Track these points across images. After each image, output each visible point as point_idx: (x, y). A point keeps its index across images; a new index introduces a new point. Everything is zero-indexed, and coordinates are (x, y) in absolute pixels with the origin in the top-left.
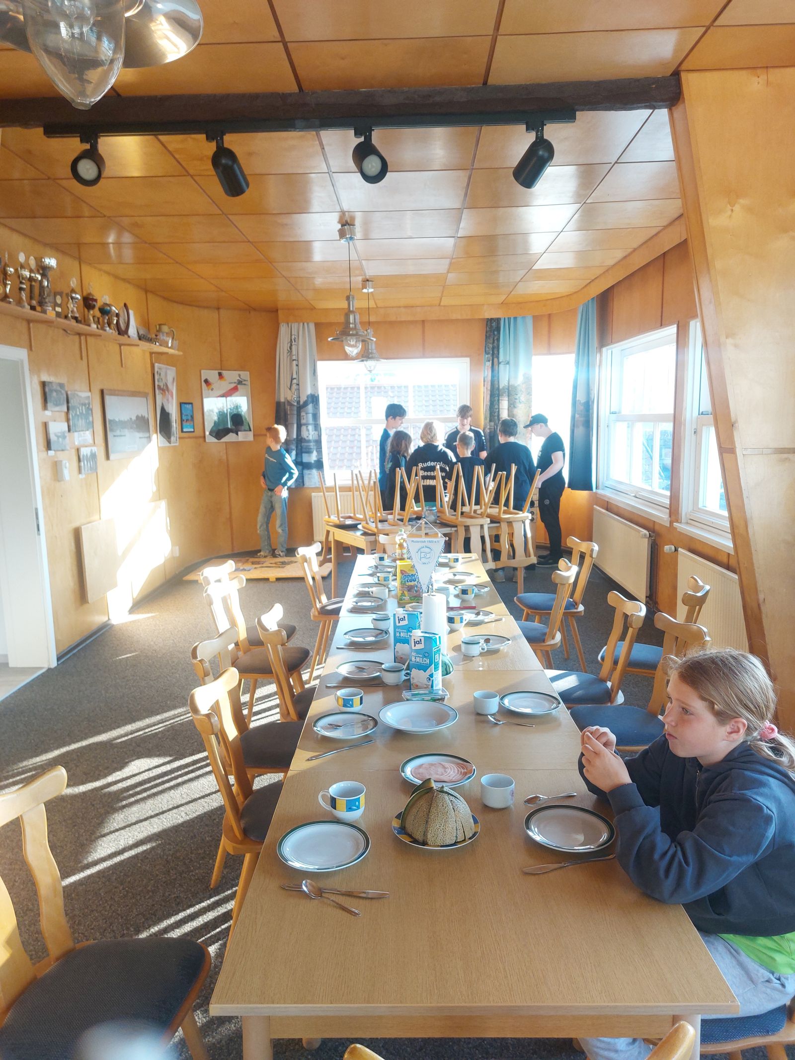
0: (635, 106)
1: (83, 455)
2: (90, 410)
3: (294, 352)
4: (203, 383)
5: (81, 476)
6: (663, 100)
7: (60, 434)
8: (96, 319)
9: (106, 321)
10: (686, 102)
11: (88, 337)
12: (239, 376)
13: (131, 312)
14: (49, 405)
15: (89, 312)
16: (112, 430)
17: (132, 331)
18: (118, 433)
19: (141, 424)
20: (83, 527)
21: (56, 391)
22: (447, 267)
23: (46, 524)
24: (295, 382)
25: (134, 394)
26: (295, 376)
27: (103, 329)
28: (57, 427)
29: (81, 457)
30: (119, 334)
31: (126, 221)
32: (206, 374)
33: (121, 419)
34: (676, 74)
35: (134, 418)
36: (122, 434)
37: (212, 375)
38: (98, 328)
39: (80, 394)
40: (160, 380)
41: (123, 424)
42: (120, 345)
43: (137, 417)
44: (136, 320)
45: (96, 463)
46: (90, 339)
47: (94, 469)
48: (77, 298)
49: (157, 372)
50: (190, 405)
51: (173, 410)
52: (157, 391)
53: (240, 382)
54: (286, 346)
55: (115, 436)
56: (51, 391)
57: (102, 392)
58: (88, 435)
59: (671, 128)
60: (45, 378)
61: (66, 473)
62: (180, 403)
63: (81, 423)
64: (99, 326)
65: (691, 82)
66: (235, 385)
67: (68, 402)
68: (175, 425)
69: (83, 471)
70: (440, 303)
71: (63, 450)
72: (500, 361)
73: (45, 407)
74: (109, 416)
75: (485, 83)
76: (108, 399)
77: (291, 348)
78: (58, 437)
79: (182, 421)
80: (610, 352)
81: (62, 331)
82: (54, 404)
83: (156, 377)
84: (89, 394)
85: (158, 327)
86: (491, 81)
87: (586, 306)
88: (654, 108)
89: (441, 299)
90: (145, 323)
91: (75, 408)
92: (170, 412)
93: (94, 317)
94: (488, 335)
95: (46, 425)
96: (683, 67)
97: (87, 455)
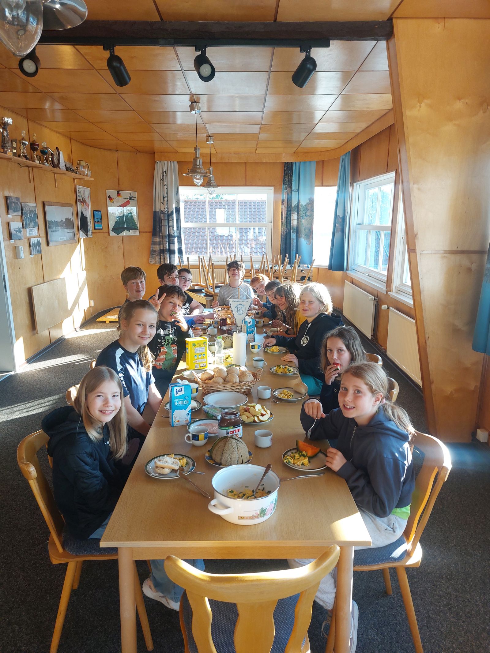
0: (366, 38)
1: (32, 242)
2: (36, 215)
3: (165, 180)
4: (108, 198)
5: (32, 256)
6: (382, 36)
7: (17, 230)
8: (38, 157)
9: (45, 158)
10: (395, 37)
11: (34, 169)
12: (130, 194)
13: (61, 152)
14: (10, 211)
15: (34, 152)
16: (50, 228)
17: (62, 165)
18: (54, 229)
19: (68, 223)
20: (33, 287)
21: (14, 202)
22: (258, 130)
23: (10, 285)
24: (165, 199)
25: (63, 205)
26: (166, 195)
27: (43, 163)
28: (16, 225)
29: (31, 244)
30: (53, 167)
31: (56, 95)
32: (109, 192)
33: (55, 221)
34: (390, 19)
35: (64, 220)
36: (57, 230)
37: (113, 193)
38: (40, 163)
39: (30, 204)
40: (80, 196)
41: (57, 224)
42: (55, 173)
43: (66, 219)
44: (64, 158)
45: (40, 247)
46: (35, 169)
47: (39, 252)
48: (26, 144)
49: (78, 191)
50: (100, 212)
51: (89, 215)
52: (78, 203)
53: (131, 198)
54: (160, 176)
55: (52, 231)
56: (11, 202)
57: (43, 203)
58: (35, 231)
59: (387, 52)
60: (7, 194)
61: (22, 253)
62: (94, 211)
63: (31, 223)
64: (41, 162)
65: (399, 26)
66: (128, 200)
67: (22, 210)
68: (90, 225)
69: (32, 253)
70: (256, 151)
71: (19, 240)
72: (293, 189)
73: (8, 213)
74: (48, 219)
75: (275, 20)
76: (48, 208)
77: (163, 177)
78: (16, 231)
79: (94, 222)
80: (358, 186)
81: (17, 165)
82: (13, 211)
83: (78, 194)
84: (35, 205)
85: (78, 162)
86: (278, 20)
87: (345, 157)
88: (378, 40)
89: (256, 149)
90: (70, 159)
91: (26, 213)
92: (87, 217)
93: (37, 156)
94: (285, 173)
95: (8, 224)
96: (394, 16)
97: (35, 243)
